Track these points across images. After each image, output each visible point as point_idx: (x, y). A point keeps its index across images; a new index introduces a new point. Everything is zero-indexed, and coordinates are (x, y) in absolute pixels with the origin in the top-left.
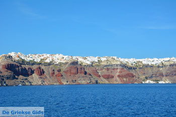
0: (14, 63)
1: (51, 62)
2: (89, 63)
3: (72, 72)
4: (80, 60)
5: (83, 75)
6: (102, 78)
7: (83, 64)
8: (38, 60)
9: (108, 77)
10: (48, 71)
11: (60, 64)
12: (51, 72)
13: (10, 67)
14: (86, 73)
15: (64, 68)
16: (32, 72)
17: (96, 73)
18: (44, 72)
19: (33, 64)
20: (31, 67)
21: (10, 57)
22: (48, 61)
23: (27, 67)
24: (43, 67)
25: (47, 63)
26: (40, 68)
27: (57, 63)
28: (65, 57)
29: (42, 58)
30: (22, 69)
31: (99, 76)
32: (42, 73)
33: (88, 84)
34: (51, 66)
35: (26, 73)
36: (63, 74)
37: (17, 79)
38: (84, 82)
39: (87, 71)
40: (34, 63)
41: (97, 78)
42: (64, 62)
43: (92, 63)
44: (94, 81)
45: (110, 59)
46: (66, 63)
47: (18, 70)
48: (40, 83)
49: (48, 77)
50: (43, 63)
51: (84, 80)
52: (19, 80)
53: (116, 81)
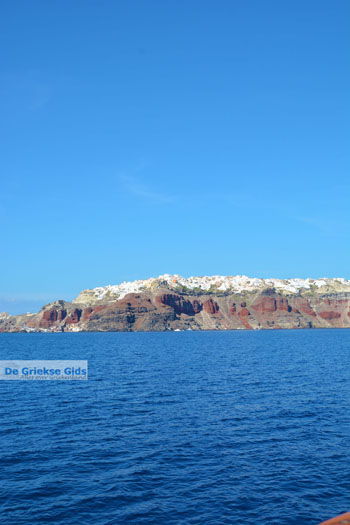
0: (173, 293)
1: (229, 290)
2: (294, 291)
3: (266, 307)
4: (278, 285)
5: (286, 312)
6: (319, 317)
7: (285, 293)
8: (206, 287)
9: (331, 316)
10: (225, 306)
11: (245, 293)
12: (230, 307)
13: (168, 300)
14: (290, 309)
15: (251, 301)
16: (200, 308)
17: (308, 308)
18: (218, 308)
19: (200, 294)
20: (197, 298)
21: (165, 283)
22: (223, 288)
23: (191, 299)
24: (216, 299)
25: (221, 292)
26: (211, 301)
27: (239, 292)
28: (252, 281)
29: (213, 283)
30: (184, 303)
31: (314, 315)
32: (215, 309)
33: (295, 328)
34: (229, 297)
35: (191, 309)
36: (251, 311)
37: (179, 319)
38: (287, 325)
39: (292, 305)
41: (310, 318)
42: (251, 289)
43: (300, 290)
44: (306, 324)
45: (332, 283)
46: (255, 292)
47: (179, 304)
48: (214, 326)
49: (225, 316)
50: (215, 292)
51: (289, 321)
52: (182, 322)
53: (346, 322)
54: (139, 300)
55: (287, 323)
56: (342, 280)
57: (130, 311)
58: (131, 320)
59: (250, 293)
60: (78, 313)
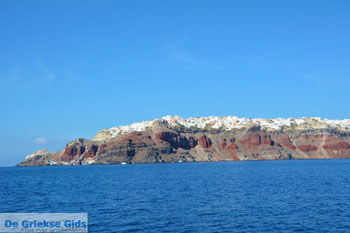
0: (171, 131)
1: (221, 128)
2: (277, 128)
3: (252, 142)
4: (264, 123)
5: (269, 146)
6: (298, 150)
7: (269, 130)
8: (202, 125)
9: (308, 149)
10: (217, 142)
11: (234, 130)
12: (221, 142)
13: (166, 137)
14: (272, 143)
15: (240, 137)
16: (195, 143)
17: (288, 143)
18: (211, 143)
19: (196, 132)
20: (192, 135)
21: (165, 122)
22: (216, 127)
23: (188, 136)
24: (209, 136)
25: (214, 130)
26: (205, 137)
27: (230, 129)
28: (241, 120)
29: (208, 122)
30: (181, 139)
31: (294, 148)
32: (208, 144)
33: (276, 159)
34: (220, 134)
35: (187, 145)
36: (239, 145)
37: (175, 152)
38: (270, 157)
39: (274, 140)
40: (196, 130)
41: (290, 151)
42: (239, 127)
43: (282, 128)
44: (286, 156)
45: (310, 121)
46: (243, 129)
47: (175, 140)
48: (207, 158)
49: (217, 149)
51: (271, 153)
52: (178, 154)
53: (321, 154)
54: (140, 137)
55: (269, 155)
56: (319, 119)
57: (131, 146)
58: (131, 154)
59: (238, 130)
60: (95, 148)
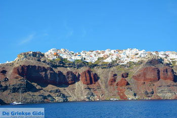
3: (148, 77)
10: (106, 77)
11: (130, 64)
15: (135, 71)
18: (97, 79)
22: (109, 60)
23: (64, 71)
24: (98, 71)
25: (106, 64)
26: (89, 72)
27: (125, 63)
28: (140, 53)
29: (102, 55)
34: (112, 69)
42: (136, 60)
46: (141, 62)
49: (103, 87)
50: (100, 64)
59: (135, 63)
